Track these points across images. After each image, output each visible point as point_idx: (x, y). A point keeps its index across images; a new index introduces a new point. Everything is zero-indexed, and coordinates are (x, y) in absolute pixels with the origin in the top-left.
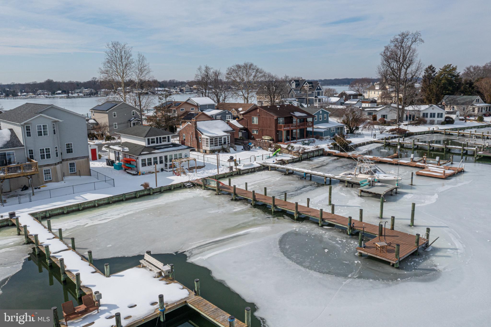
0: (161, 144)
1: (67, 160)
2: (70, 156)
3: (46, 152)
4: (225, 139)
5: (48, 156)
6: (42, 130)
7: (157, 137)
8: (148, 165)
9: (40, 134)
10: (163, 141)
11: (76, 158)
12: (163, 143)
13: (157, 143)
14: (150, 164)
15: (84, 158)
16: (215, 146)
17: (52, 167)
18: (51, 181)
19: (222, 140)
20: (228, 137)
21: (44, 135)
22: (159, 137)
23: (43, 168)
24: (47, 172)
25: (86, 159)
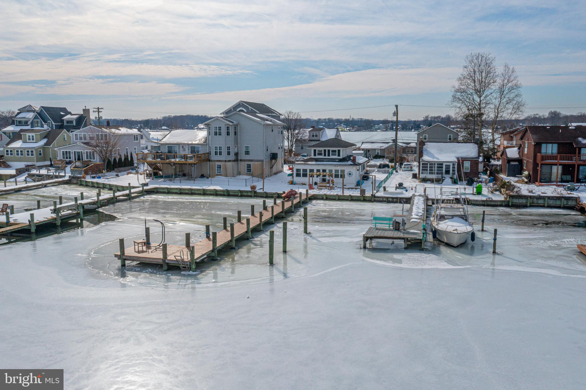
0: (329, 157)
1: (245, 161)
2: (247, 157)
3: (219, 150)
4: (448, 167)
5: (220, 153)
6: (218, 131)
7: (325, 148)
8: (303, 176)
9: (216, 134)
10: (332, 155)
11: (252, 161)
12: (332, 157)
13: (325, 155)
14: (305, 175)
15: (259, 161)
16: (430, 173)
17: (223, 163)
18: (221, 174)
19: (442, 167)
20: (454, 165)
21: (219, 135)
22: (327, 149)
23: (216, 163)
24: (219, 167)
25: (261, 162)
